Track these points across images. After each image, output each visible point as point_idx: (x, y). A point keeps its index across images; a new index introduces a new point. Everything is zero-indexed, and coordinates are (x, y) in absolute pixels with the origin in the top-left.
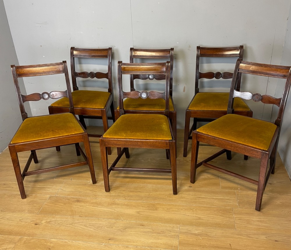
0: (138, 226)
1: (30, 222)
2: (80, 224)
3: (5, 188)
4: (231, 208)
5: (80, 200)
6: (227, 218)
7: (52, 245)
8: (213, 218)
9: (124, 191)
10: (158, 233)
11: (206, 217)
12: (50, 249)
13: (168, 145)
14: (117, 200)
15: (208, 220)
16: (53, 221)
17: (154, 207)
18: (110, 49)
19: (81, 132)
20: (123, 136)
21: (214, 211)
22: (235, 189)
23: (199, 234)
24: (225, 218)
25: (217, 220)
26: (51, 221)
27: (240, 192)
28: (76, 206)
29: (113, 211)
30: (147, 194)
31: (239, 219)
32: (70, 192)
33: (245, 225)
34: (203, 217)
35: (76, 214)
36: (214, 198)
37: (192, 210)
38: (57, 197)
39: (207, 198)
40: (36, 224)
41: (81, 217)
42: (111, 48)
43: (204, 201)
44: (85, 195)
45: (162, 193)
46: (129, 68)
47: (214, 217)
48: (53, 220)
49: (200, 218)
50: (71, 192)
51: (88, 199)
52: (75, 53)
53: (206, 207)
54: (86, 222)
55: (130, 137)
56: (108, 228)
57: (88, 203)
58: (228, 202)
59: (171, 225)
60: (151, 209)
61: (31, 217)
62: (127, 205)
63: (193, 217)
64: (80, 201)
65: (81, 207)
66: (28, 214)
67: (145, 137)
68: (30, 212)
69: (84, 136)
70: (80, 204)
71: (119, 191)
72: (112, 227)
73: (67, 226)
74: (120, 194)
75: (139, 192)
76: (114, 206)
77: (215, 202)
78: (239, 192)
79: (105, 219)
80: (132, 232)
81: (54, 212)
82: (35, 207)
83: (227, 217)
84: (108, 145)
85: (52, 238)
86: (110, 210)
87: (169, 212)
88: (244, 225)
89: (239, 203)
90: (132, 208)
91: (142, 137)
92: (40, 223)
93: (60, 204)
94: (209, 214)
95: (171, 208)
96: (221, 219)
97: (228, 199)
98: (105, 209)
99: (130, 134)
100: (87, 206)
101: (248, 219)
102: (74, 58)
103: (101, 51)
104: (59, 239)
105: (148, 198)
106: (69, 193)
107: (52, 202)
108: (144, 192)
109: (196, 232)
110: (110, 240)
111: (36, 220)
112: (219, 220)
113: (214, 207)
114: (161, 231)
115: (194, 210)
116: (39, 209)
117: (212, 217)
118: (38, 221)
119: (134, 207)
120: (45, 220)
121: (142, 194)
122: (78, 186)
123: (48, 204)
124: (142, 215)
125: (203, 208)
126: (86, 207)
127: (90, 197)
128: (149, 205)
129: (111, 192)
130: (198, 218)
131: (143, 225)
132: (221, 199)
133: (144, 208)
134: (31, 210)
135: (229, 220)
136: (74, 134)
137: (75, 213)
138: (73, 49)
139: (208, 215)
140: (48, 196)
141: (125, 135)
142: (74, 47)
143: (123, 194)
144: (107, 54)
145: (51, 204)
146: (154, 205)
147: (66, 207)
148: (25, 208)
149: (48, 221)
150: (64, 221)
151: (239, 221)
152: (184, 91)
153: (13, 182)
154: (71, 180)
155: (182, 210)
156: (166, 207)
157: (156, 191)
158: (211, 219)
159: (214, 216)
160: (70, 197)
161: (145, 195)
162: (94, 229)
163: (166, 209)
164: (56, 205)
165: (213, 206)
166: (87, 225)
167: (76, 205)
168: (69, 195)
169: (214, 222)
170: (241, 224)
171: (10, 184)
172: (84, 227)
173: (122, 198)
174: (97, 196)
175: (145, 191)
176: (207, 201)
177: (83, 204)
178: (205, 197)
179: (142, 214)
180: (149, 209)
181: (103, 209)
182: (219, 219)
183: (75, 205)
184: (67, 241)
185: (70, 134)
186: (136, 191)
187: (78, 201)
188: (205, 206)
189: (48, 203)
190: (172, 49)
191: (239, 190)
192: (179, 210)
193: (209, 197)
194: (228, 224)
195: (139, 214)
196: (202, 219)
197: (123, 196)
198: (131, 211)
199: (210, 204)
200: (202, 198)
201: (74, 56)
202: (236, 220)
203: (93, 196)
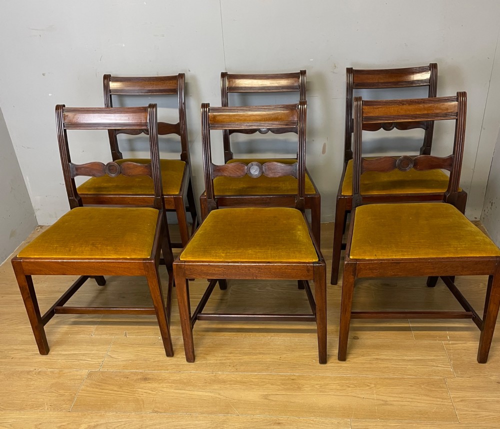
0: (270, 425)
4: (442, 378)
5: (149, 376)
6: (438, 400)
8: (410, 400)
9: (231, 353)
11: (397, 399)
14: (220, 373)
15: (402, 406)
16: (101, 424)
17: (293, 384)
18: (182, 76)
21: (411, 386)
22: (442, 339)
24: (434, 399)
25: (419, 405)
26: (98, 425)
27: (452, 344)
28: (143, 390)
29: (217, 396)
30: (277, 357)
31: (462, 401)
32: (126, 360)
33: (474, 411)
34: (392, 399)
35: (145, 407)
36: (405, 360)
37: (369, 386)
38: (102, 372)
39: (392, 359)
41: (156, 412)
42: (184, 74)
43: (387, 365)
44: (158, 366)
45: (305, 354)
47: (412, 399)
48: (102, 421)
49: (386, 403)
50: (129, 360)
51: (165, 374)
52: (113, 85)
53: (393, 379)
54: (168, 423)
57: (165, 383)
58: (433, 366)
59: (334, 420)
60: (289, 389)
61: (57, 418)
62: (241, 382)
63: (372, 400)
64: (149, 379)
65: (152, 391)
66: (51, 413)
68: (55, 407)
70: (150, 385)
71: (223, 355)
74: (225, 360)
75: (260, 353)
76: (216, 387)
77: (409, 366)
78: (449, 344)
79: (204, 415)
81: (102, 406)
82: (62, 395)
83: (437, 398)
86: (212, 395)
87: (325, 392)
88: (472, 411)
89: (455, 367)
90: (253, 389)
93: (111, 387)
94: (401, 393)
95: (328, 384)
96: (429, 402)
97: (432, 360)
98: (200, 393)
100: (165, 389)
101: (478, 398)
102: (111, 95)
103: (163, 80)
105: (280, 365)
106: (125, 363)
107: (95, 384)
108: (269, 354)
111: (68, 424)
112: (423, 405)
113: (409, 378)
115: (373, 385)
116: (71, 400)
117: (408, 400)
119: (255, 385)
120: (85, 423)
121: (268, 359)
122: (140, 349)
123: (88, 389)
124: (273, 403)
125: (387, 381)
126: (162, 391)
127: (168, 370)
128: (284, 380)
130: (382, 402)
131: (279, 423)
132: (418, 360)
133: (275, 387)
134: (55, 403)
137: (144, 404)
138: (107, 78)
139: (400, 396)
140: (85, 372)
142: (110, 75)
143: (228, 359)
144: (175, 85)
145: (93, 388)
146: (293, 379)
147: (123, 393)
148: (42, 400)
149: (93, 424)
150: (122, 423)
151: (461, 403)
152: (324, 152)
153: (12, 346)
154: (126, 335)
155: (349, 387)
156: (317, 382)
157: (293, 351)
158: (409, 403)
159: (413, 397)
160: (129, 371)
161: (273, 360)
163: (317, 386)
164: (103, 389)
165: (406, 375)
167: (142, 388)
168: (125, 367)
169: (414, 408)
170: (467, 411)
171: (6, 350)
173: (230, 368)
174: (181, 367)
175: (271, 352)
176: (393, 366)
177: (155, 385)
178: (388, 358)
179: (274, 399)
180: (285, 389)
181: (196, 393)
182: (422, 402)
183: (140, 388)
186: (254, 352)
187: (145, 379)
188: (391, 376)
189: (87, 386)
190: (303, 73)
191: (449, 341)
192: (344, 388)
193: (395, 358)
194: (442, 411)
195: (268, 399)
196: (392, 405)
197: (230, 363)
198: (253, 395)
199: (399, 372)
200: (382, 360)
201: (110, 92)
202: (455, 402)
203: (174, 367)
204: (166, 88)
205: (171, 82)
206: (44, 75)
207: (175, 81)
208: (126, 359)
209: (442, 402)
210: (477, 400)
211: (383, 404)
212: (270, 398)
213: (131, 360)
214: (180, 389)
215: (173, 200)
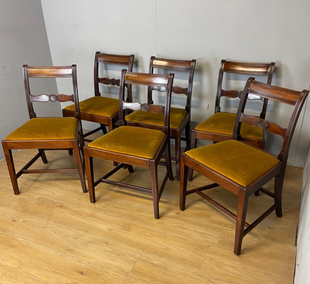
0: (103, 243)
1: (10, 217)
2: (50, 229)
3: (8, 182)
4: (208, 245)
6: (197, 255)
7: (16, 243)
8: (182, 251)
9: (108, 205)
10: (117, 255)
11: (175, 249)
12: (12, 247)
13: (148, 164)
14: (97, 213)
15: (175, 253)
17: (127, 228)
19: (72, 138)
20: (106, 148)
21: (188, 245)
22: (225, 226)
23: (157, 265)
24: (195, 255)
25: (185, 255)
26: (27, 221)
27: (229, 230)
28: (59, 213)
29: (87, 223)
30: (129, 212)
31: (209, 259)
33: (213, 267)
34: (173, 248)
36: (195, 231)
37: (165, 238)
38: (45, 199)
39: (188, 229)
40: (13, 221)
41: (55, 222)
42: (134, 55)
43: (183, 231)
44: (71, 202)
45: (145, 215)
46: (132, 77)
47: (183, 251)
48: (30, 220)
49: (168, 249)
50: (60, 196)
51: (71, 206)
53: (181, 238)
54: (57, 228)
55: (112, 149)
56: (73, 238)
57: (69, 211)
58: (208, 238)
59: (135, 250)
60: (124, 229)
61: (13, 213)
62: (104, 220)
63: (162, 246)
64: (63, 207)
66: (12, 210)
67: (126, 152)
68: (15, 208)
69: (74, 143)
70: (61, 210)
71: (104, 205)
72: (77, 239)
73: (39, 228)
75: (123, 209)
76: (90, 219)
77: (195, 235)
78: (227, 230)
79: (75, 230)
80: (93, 248)
81: (35, 213)
82: (22, 204)
84: (91, 155)
85: (19, 237)
86: (85, 221)
87: (141, 235)
88: (211, 266)
89: (220, 242)
90: (107, 224)
91: (124, 152)
92: (17, 221)
93: (44, 206)
94: (180, 247)
95: (145, 232)
96: (190, 254)
97: (210, 235)
98: (81, 219)
99: (113, 147)
100: (66, 214)
101: (220, 261)
102: (98, 63)
103: (123, 57)
104: (25, 239)
105: (128, 217)
106: (57, 197)
107: (38, 203)
108: (127, 210)
109: (156, 263)
110: (68, 251)
111: (16, 217)
112: (187, 255)
113: (190, 240)
114: (122, 254)
115: (168, 239)
116: (24, 207)
117: (181, 251)
118: (16, 218)
119: (109, 223)
120: (23, 219)
121: (125, 212)
122: (69, 192)
123: (34, 204)
124: (111, 233)
125: (177, 239)
127: (74, 205)
128: (125, 224)
129: (96, 204)
130: (166, 248)
131: (107, 243)
132: (202, 233)
133: (118, 226)
134: (17, 206)
135: (198, 258)
136: (64, 139)
137: (53, 217)
138: (98, 53)
139: (178, 248)
140: (38, 196)
141: (108, 147)
142: (100, 52)
143: (105, 208)
145: (37, 204)
146: (129, 225)
147: (47, 210)
148: (12, 204)
149: (25, 220)
150: (38, 223)
151: (209, 261)
154: (67, 185)
155: (155, 236)
156: (140, 230)
157: (140, 212)
159: (185, 250)
160: (56, 201)
161: (127, 213)
162: (60, 237)
163: (139, 232)
164: (40, 206)
165: (190, 238)
166: (56, 232)
167: (57, 210)
168: (56, 199)
169: (181, 255)
170: (209, 265)
172: (52, 233)
173: (103, 212)
174: (81, 205)
175: (129, 209)
176: (186, 232)
177: (64, 210)
178: (187, 227)
179: (113, 232)
180: (122, 229)
181: (79, 219)
182: (188, 254)
184: (30, 242)
185: (60, 138)
186: (120, 207)
187: (61, 207)
188: (181, 237)
191: (228, 228)
192: (152, 236)
193: (191, 229)
194: (195, 262)
195: (110, 231)
196: (170, 251)
197: (105, 209)
198: (104, 227)
199: (187, 236)
200: (183, 228)
201: (98, 61)
202: (205, 259)
203: (78, 204)
204: (124, 62)
205: (127, 58)
206: (72, 49)
207: (129, 58)
208: (59, 195)
209: (199, 257)
210: (219, 262)
211: (166, 249)
212: (112, 231)
213: (61, 196)
214: (73, 215)
215: (107, 120)
